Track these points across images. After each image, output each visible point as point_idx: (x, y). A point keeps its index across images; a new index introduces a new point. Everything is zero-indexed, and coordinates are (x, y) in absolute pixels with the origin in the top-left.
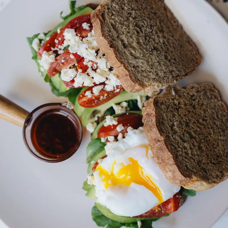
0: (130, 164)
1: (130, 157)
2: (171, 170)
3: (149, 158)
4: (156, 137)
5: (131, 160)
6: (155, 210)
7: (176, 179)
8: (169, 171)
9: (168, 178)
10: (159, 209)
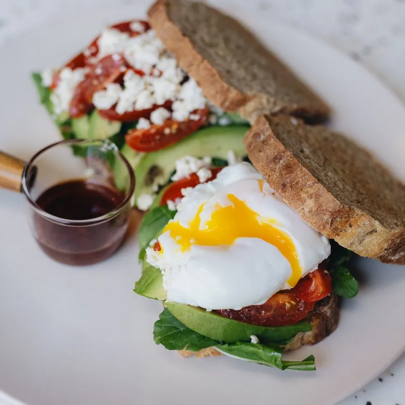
0: (231, 206)
1: (229, 193)
2: (311, 195)
3: (267, 193)
4: (276, 154)
5: (232, 198)
6: (284, 304)
7: (323, 210)
8: (308, 197)
9: (308, 215)
10: (293, 302)
